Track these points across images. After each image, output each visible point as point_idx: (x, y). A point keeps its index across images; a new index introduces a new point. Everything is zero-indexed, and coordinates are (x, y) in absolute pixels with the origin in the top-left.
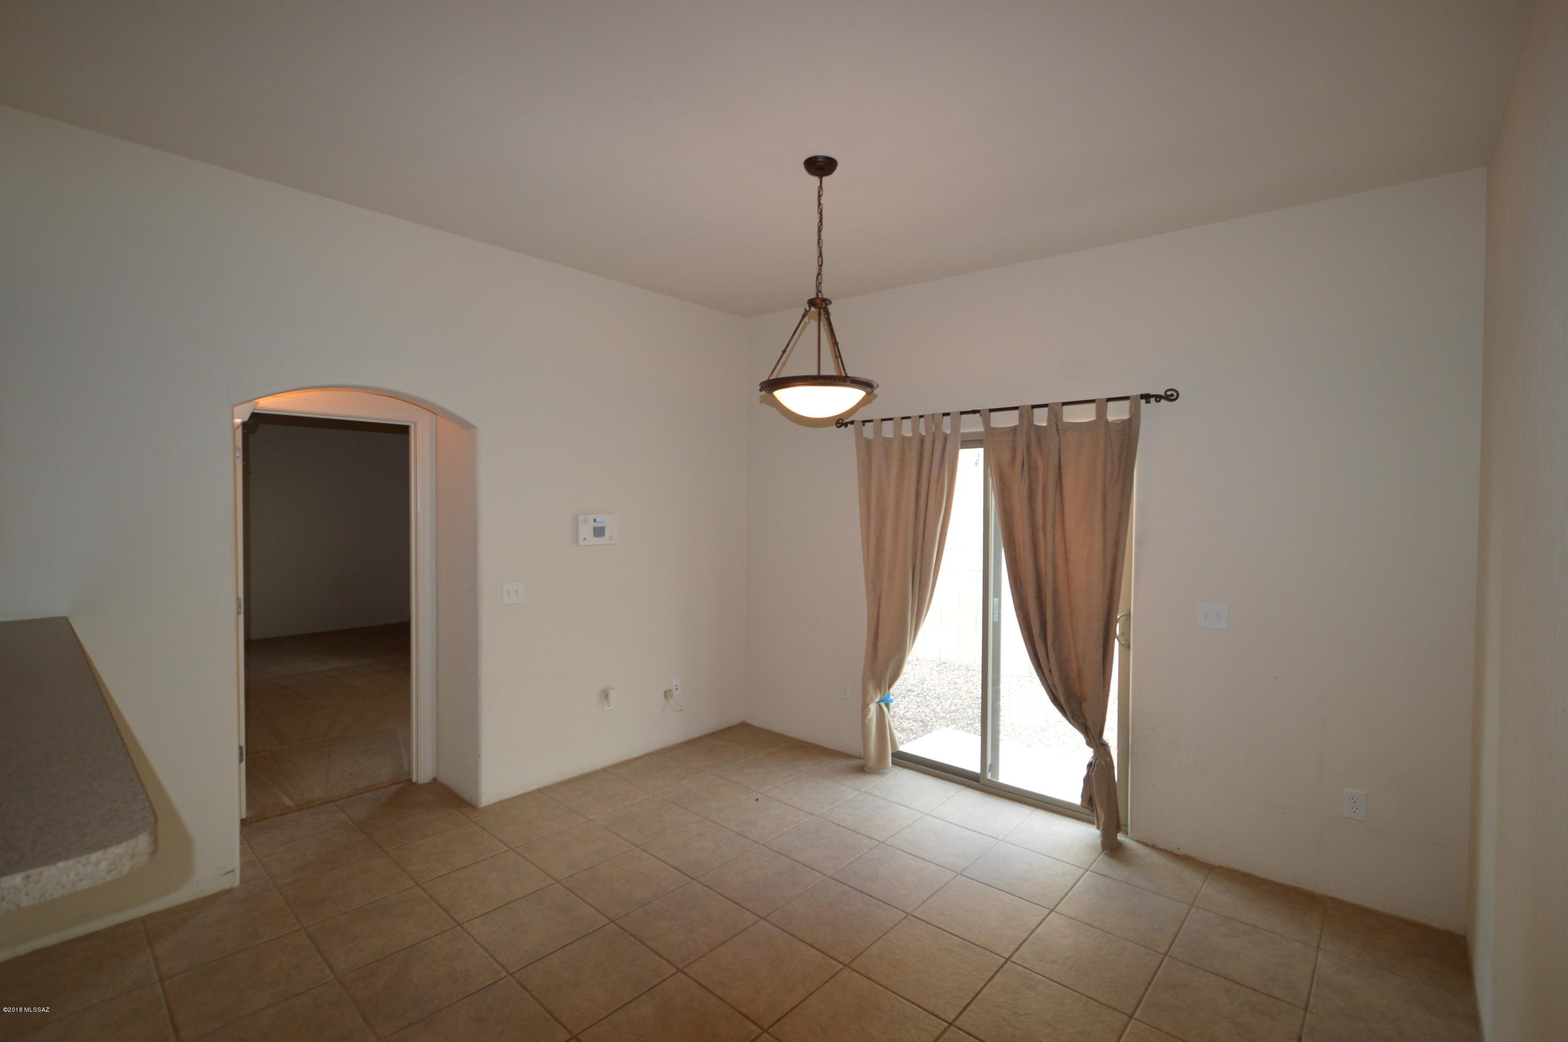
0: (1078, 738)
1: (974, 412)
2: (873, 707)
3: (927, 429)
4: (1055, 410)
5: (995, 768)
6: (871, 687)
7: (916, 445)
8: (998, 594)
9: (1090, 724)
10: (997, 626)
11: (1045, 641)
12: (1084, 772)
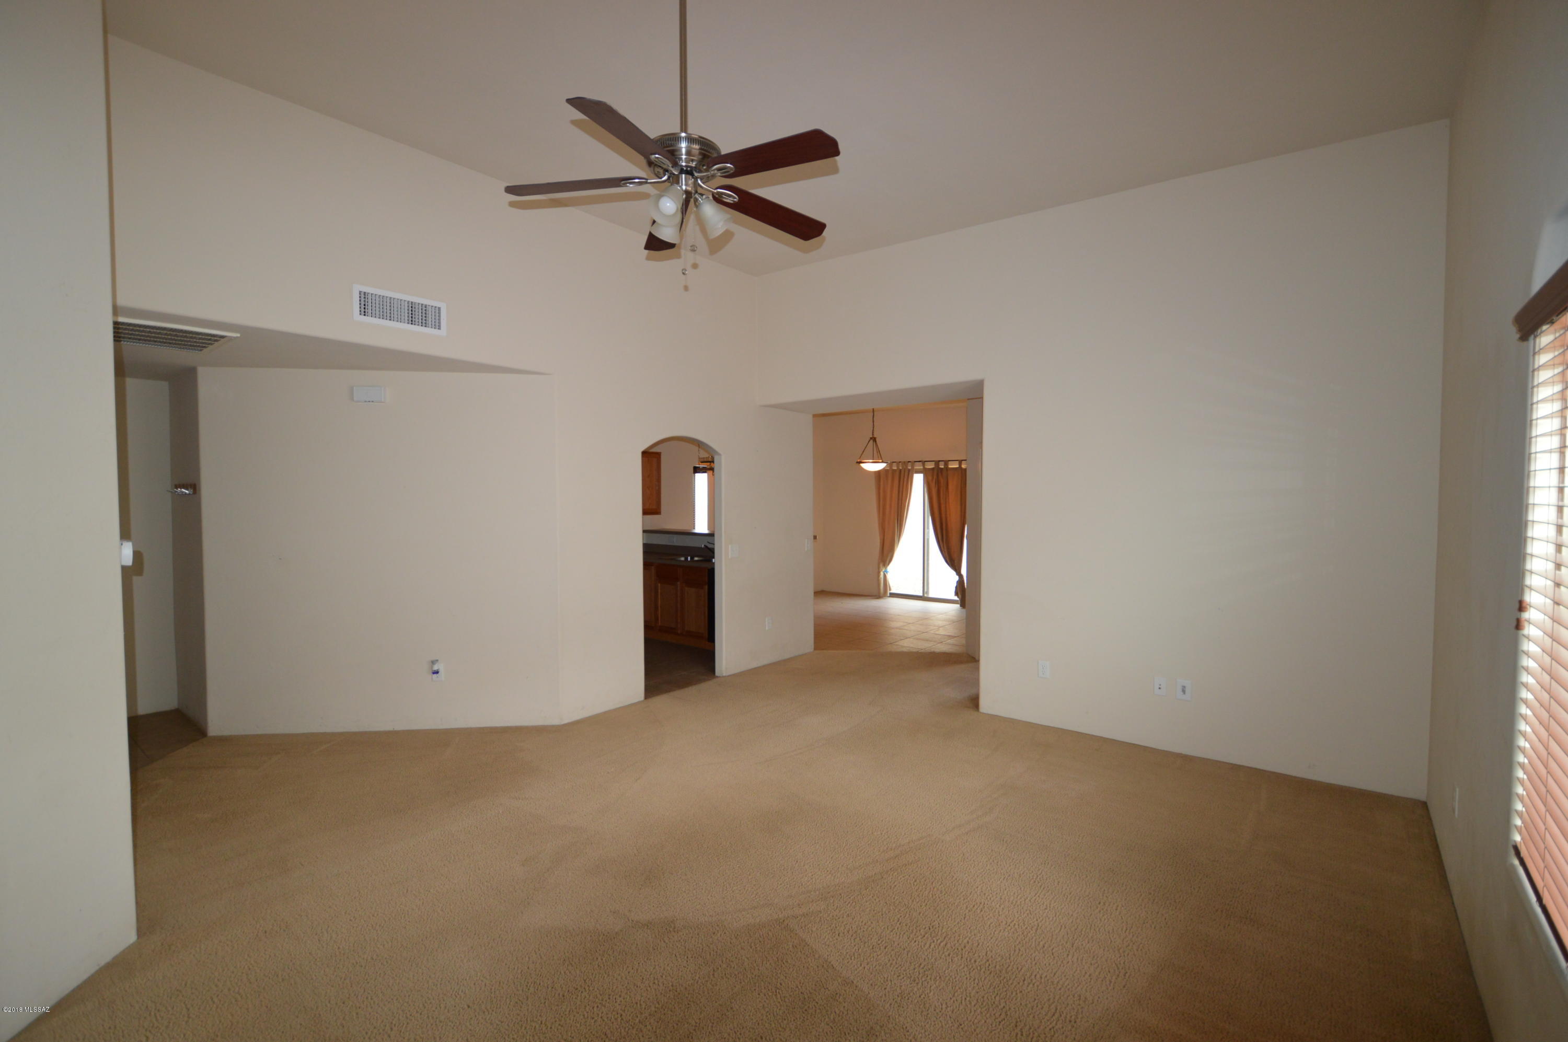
0: (953, 573)
1: (920, 461)
2: (882, 573)
3: (902, 467)
4: (946, 462)
5: (927, 593)
6: (881, 565)
7: (897, 473)
8: (928, 528)
9: (957, 568)
10: (928, 540)
11: (943, 541)
12: (955, 585)
